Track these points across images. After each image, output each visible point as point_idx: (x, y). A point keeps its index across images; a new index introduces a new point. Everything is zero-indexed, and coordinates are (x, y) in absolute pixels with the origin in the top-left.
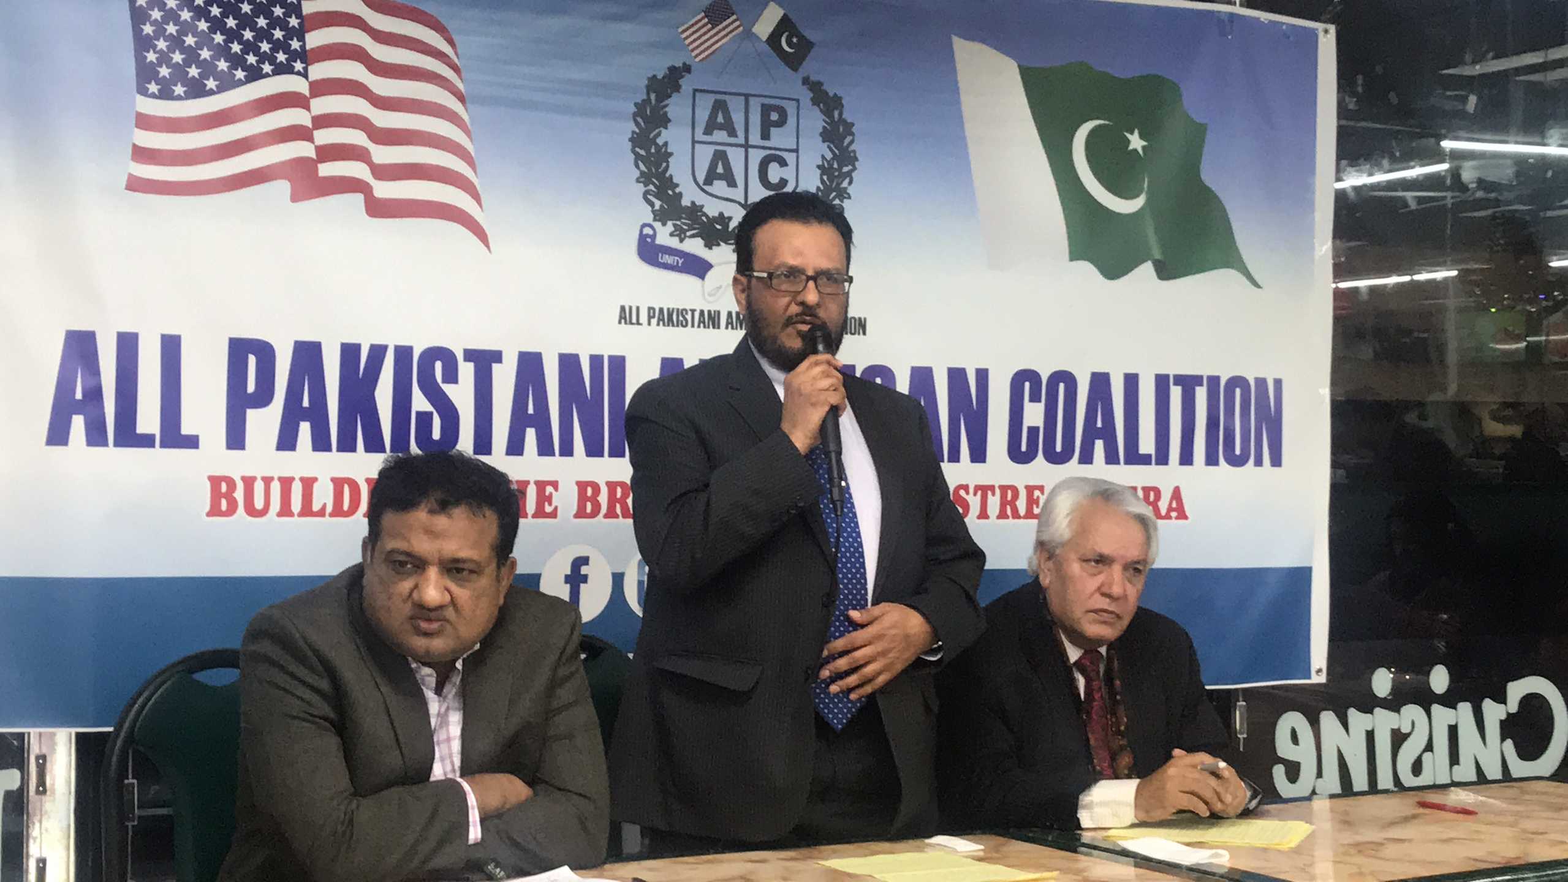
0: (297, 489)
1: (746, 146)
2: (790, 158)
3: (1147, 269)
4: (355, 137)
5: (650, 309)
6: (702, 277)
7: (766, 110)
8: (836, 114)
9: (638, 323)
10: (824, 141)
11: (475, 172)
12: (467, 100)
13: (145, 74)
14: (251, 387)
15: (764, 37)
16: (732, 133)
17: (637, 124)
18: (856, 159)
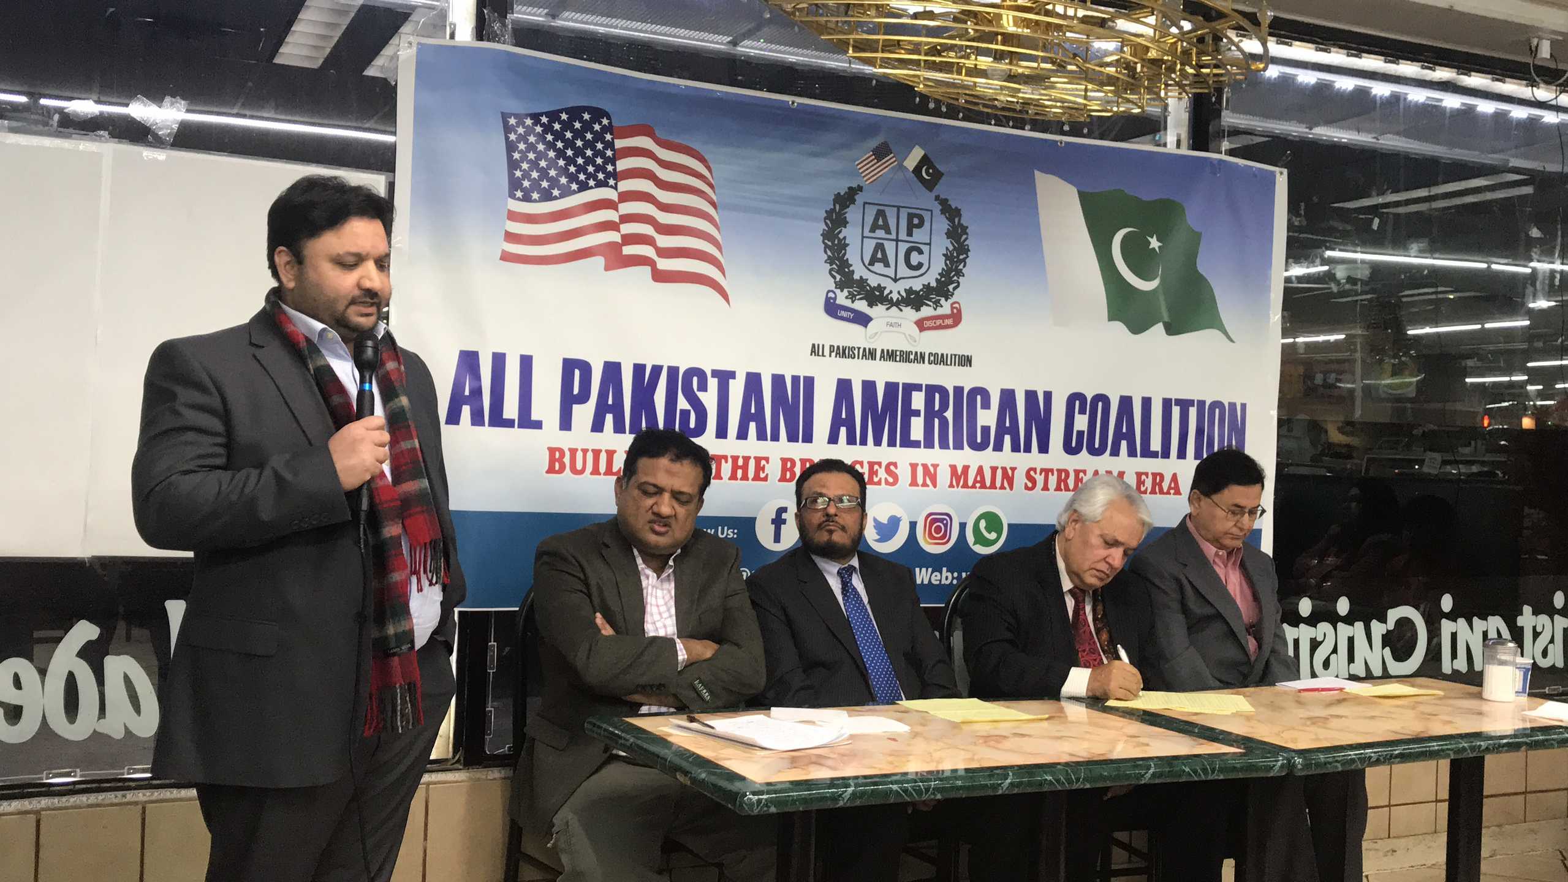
0: (603, 458)
1: (897, 240)
2: (925, 248)
3: (1159, 328)
4: (647, 229)
5: (831, 346)
6: (866, 326)
7: (911, 217)
8: (956, 220)
9: (823, 355)
10: (948, 238)
11: (722, 253)
12: (718, 208)
13: (514, 185)
14: (576, 391)
15: (911, 169)
16: (888, 232)
17: (826, 224)
18: (969, 250)
